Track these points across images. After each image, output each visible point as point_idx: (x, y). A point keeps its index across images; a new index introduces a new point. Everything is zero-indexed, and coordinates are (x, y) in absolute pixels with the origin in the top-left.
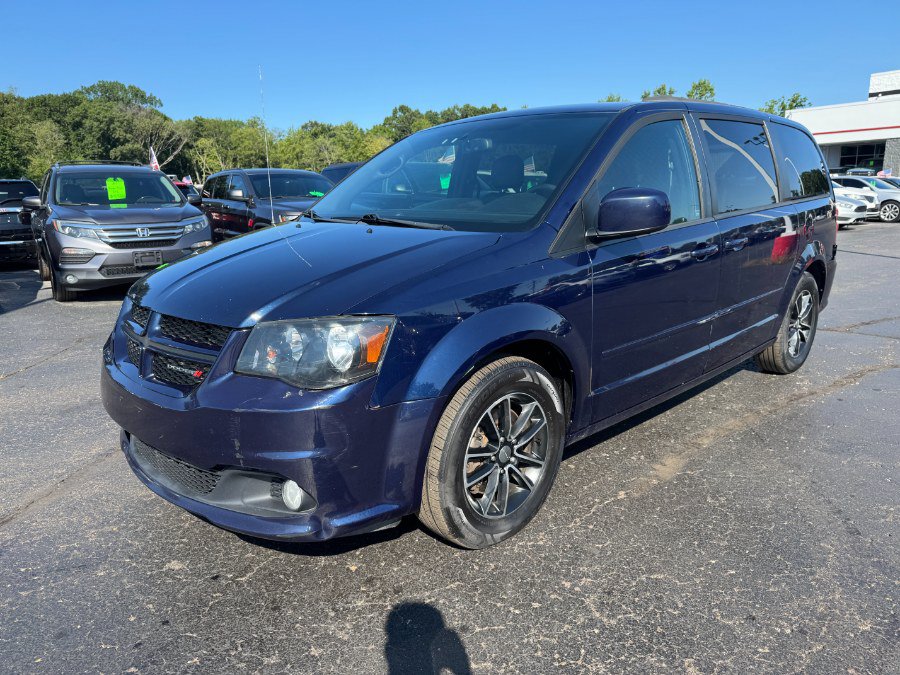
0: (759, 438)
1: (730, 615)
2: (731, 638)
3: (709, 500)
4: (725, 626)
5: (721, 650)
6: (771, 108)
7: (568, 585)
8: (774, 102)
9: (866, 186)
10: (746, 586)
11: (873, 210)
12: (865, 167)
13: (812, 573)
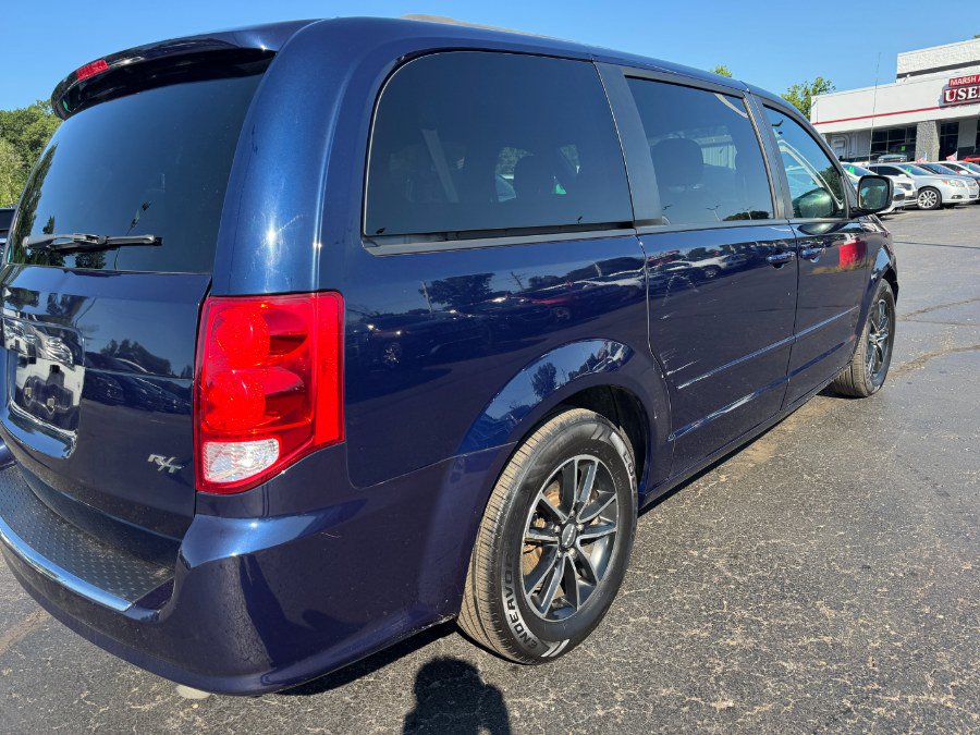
0: (839, 421)
1: (847, 566)
2: (852, 584)
3: (805, 476)
4: (844, 575)
5: (846, 592)
6: (794, 93)
7: (696, 553)
8: (796, 87)
9: (902, 173)
10: (857, 543)
11: (911, 198)
12: (897, 152)
13: (912, 529)
